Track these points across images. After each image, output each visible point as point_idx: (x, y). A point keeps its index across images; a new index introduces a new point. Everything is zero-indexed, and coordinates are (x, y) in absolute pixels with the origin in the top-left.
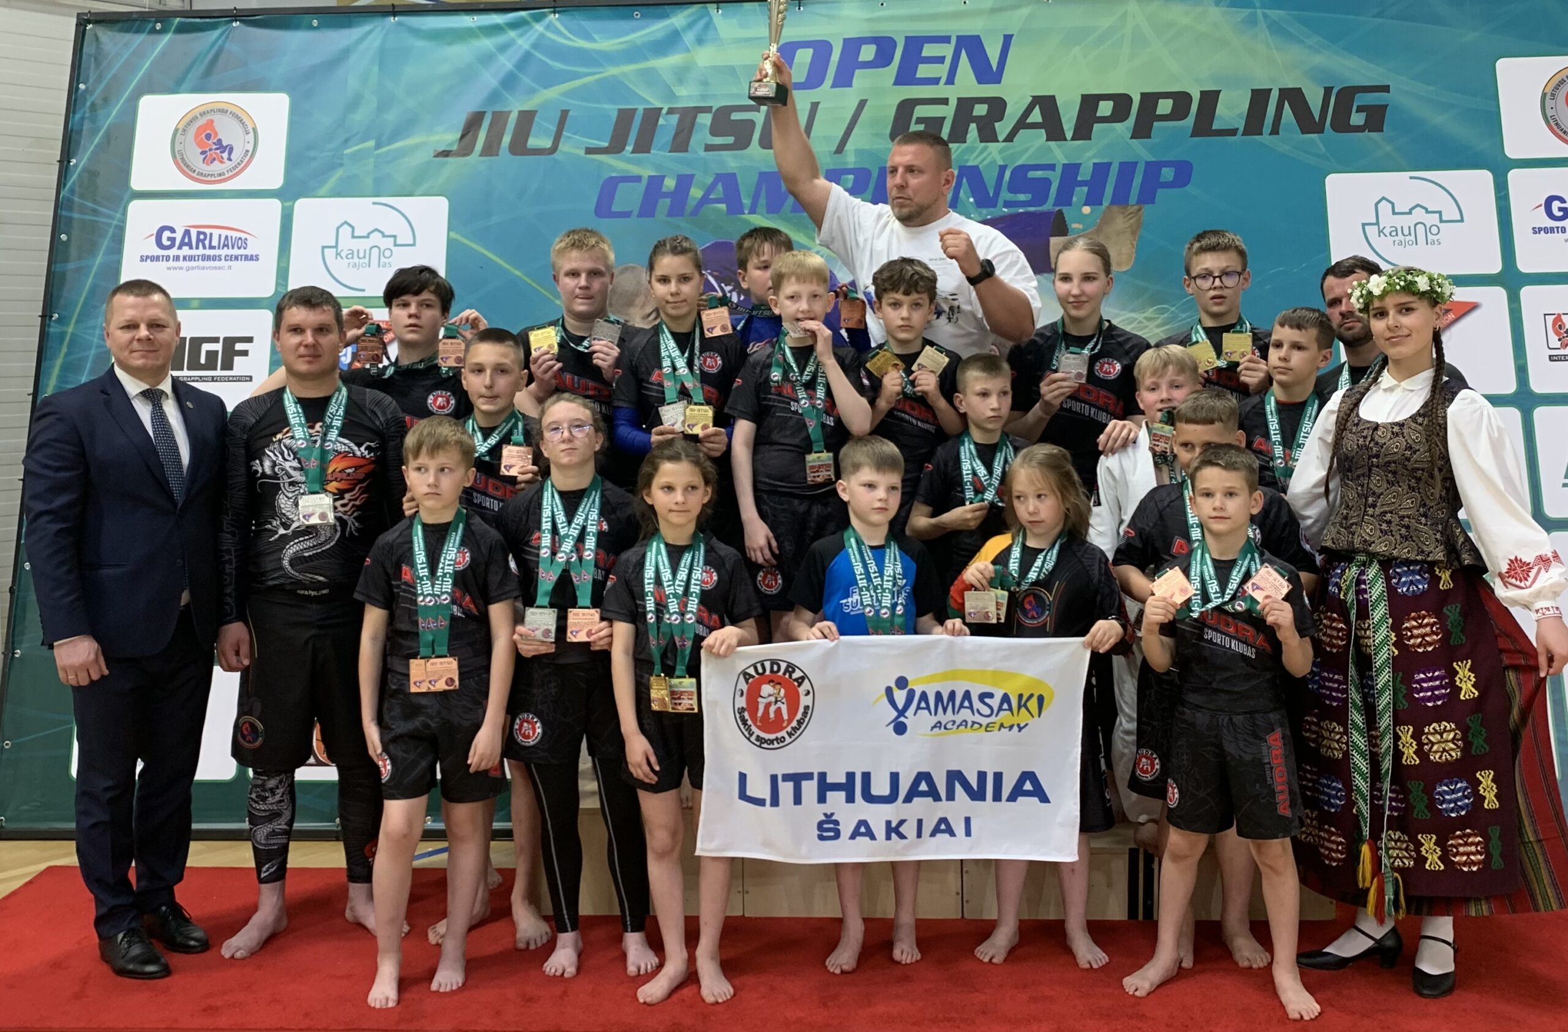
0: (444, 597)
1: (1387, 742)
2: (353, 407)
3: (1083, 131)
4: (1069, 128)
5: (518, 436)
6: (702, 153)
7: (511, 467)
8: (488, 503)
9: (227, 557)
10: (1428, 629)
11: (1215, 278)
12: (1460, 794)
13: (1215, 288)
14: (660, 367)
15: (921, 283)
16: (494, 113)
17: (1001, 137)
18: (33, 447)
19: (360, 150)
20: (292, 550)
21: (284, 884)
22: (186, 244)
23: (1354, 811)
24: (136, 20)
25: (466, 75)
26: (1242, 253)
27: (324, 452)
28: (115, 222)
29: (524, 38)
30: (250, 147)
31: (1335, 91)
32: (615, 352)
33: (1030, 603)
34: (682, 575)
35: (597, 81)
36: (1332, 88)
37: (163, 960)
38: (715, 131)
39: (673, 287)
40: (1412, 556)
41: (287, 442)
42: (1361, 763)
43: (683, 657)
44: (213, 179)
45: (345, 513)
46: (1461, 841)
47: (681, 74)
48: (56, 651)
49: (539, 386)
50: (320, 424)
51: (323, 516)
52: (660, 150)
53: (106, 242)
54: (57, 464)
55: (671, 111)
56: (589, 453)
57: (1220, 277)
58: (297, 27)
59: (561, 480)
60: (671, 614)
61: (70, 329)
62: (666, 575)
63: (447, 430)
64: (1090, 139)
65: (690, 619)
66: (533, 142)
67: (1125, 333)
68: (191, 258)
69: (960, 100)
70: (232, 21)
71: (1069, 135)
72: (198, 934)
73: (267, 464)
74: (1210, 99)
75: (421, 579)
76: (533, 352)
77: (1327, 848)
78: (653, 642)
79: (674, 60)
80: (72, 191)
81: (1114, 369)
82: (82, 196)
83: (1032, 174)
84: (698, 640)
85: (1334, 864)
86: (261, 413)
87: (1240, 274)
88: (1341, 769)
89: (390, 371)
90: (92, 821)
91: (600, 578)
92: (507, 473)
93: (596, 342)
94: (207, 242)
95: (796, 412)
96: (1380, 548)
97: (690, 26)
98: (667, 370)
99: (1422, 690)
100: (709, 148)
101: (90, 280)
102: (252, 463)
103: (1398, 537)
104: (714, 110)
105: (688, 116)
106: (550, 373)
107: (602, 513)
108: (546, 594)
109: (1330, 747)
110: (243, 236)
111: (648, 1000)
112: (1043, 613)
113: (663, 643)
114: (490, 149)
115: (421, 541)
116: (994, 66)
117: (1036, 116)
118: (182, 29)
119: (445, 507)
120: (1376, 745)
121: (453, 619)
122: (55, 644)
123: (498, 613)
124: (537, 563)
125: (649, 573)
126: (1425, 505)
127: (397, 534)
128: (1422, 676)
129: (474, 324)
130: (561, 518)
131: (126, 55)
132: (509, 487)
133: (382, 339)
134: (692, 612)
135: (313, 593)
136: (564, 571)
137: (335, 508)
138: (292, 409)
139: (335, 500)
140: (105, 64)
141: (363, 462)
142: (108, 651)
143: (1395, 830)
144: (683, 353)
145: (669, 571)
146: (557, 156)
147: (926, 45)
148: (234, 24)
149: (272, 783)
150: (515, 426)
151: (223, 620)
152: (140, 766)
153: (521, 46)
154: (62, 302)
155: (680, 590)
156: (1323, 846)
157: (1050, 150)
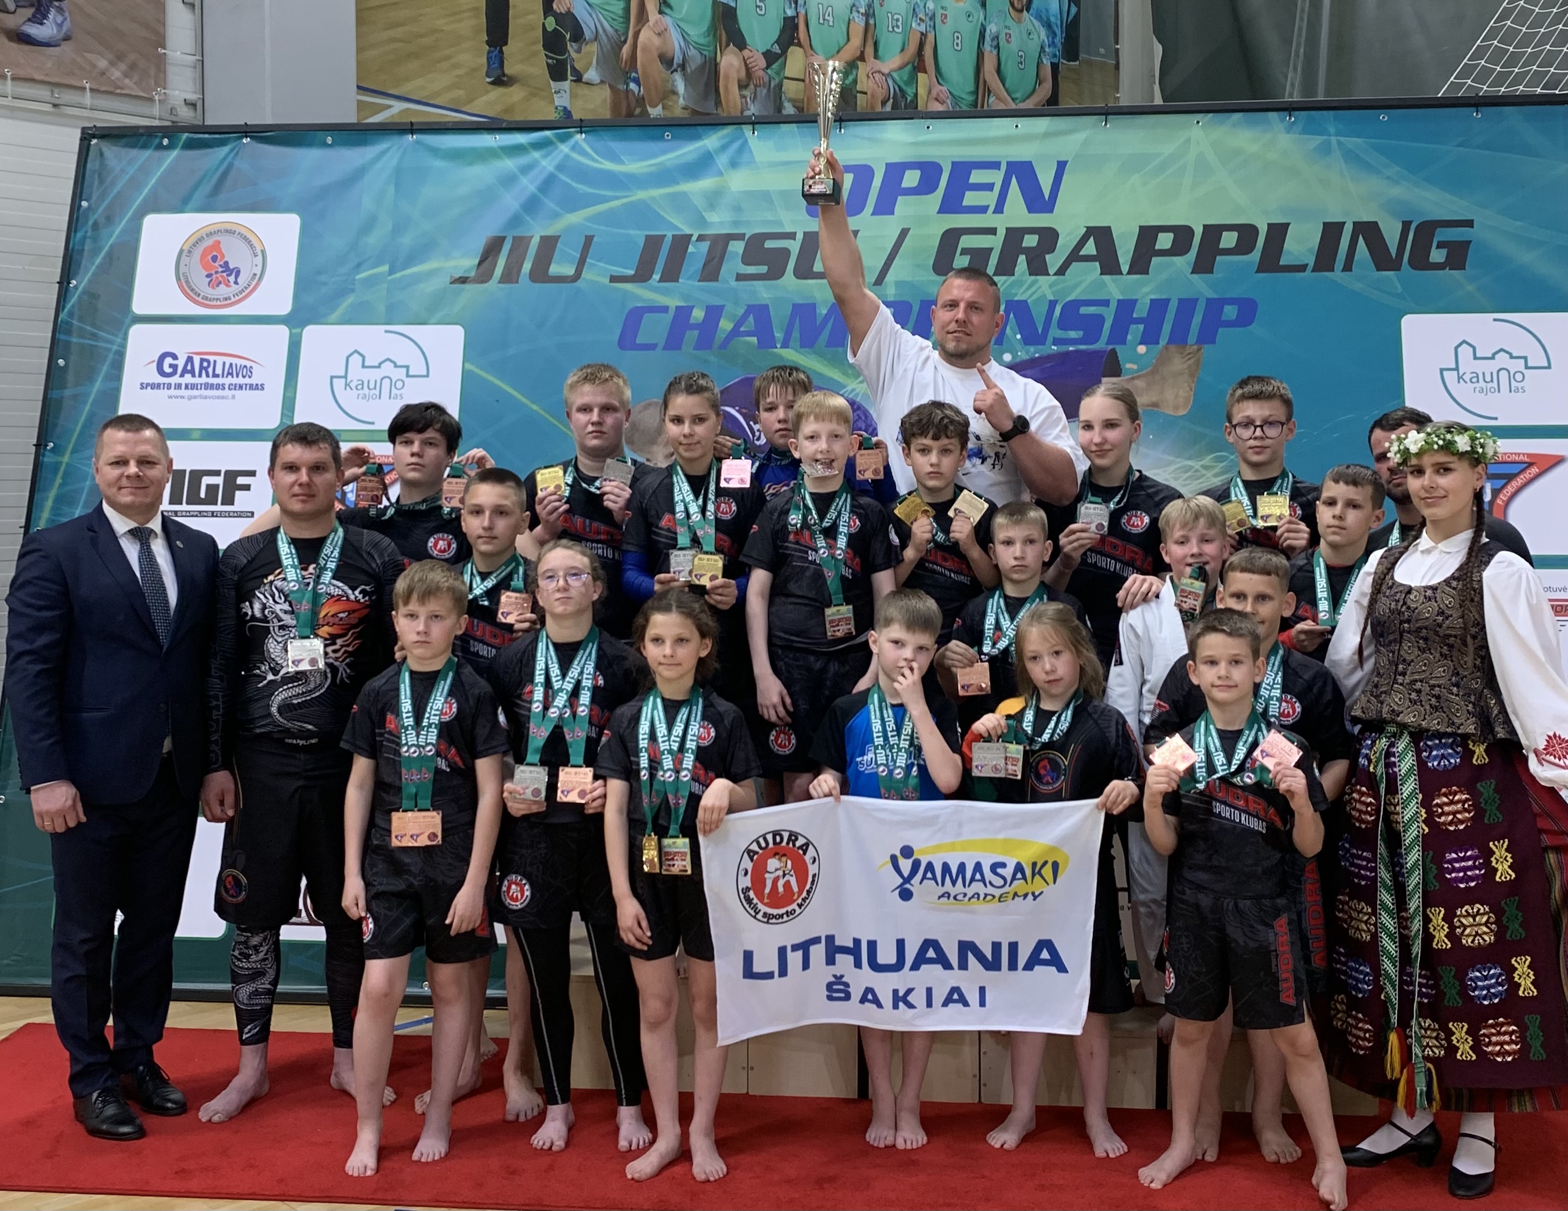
0: (428, 748)
1: (1417, 925)
2: (348, 547)
3: (1140, 265)
4: (1125, 262)
5: (518, 582)
6: (733, 283)
7: (508, 614)
8: (484, 651)
9: (215, 703)
10: (1460, 806)
11: (1256, 427)
12: (1493, 981)
13: (1256, 438)
14: (673, 512)
15: (951, 428)
16: (514, 238)
17: (1052, 271)
18: (16, 586)
19: (371, 276)
20: (280, 697)
21: (266, 1047)
22: (188, 372)
23: (1382, 997)
24: (142, 135)
25: (487, 197)
26: (1287, 403)
27: (316, 595)
28: (115, 348)
29: (549, 158)
30: (258, 271)
31: (1413, 227)
32: (627, 493)
33: (1045, 767)
34: (678, 730)
35: (625, 206)
36: (1410, 222)
37: (138, 1121)
38: (746, 260)
39: (686, 428)
40: (1442, 729)
41: (279, 583)
42: (1390, 946)
43: (677, 817)
44: (218, 303)
45: (336, 659)
46: (1493, 1031)
47: (713, 199)
48: (33, 796)
49: (545, 528)
50: (314, 566)
51: (313, 662)
52: (688, 279)
53: (105, 368)
54: (42, 603)
55: (701, 238)
56: (587, 603)
57: (1261, 426)
58: (310, 144)
59: (556, 630)
60: (665, 771)
61: (66, 459)
62: (661, 730)
63: (438, 576)
64: (1147, 273)
65: (685, 776)
66: (554, 269)
67: (1156, 484)
68: (194, 387)
69: (1009, 230)
70: (241, 138)
71: (1125, 268)
72: (176, 1096)
73: (257, 606)
74: (1278, 232)
75: (406, 729)
76: (539, 492)
77: (1354, 1036)
78: (646, 800)
79: (705, 184)
80: (71, 314)
81: (1142, 521)
82: (81, 319)
83: (1083, 310)
84: (695, 800)
85: (1361, 1053)
86: (253, 554)
87: (1283, 424)
88: (1370, 952)
89: (391, 511)
90: (70, 974)
91: (594, 735)
92: (504, 620)
93: (608, 483)
94: (210, 370)
95: (814, 562)
96: (1409, 719)
97: (724, 148)
98: (680, 515)
99: (1454, 870)
100: (740, 277)
101: (87, 408)
102: (242, 605)
103: (1428, 707)
104: (747, 237)
105: (720, 244)
106: (555, 515)
107: (598, 667)
108: (536, 751)
109: (1357, 929)
110: (248, 364)
111: (636, 1176)
112: (1058, 778)
113: (656, 801)
114: (510, 276)
115: (408, 689)
116: (1047, 194)
117: (1090, 248)
118: (190, 145)
119: (434, 656)
120: (1407, 928)
121: (438, 771)
122: (32, 788)
123: (485, 768)
124: (529, 718)
125: (644, 728)
126: (1458, 674)
127: (384, 680)
128: (1454, 855)
129: (480, 461)
130: (555, 671)
131: (131, 171)
132: (507, 635)
133: (383, 480)
134: (687, 769)
135: (301, 742)
136: (556, 727)
137: (326, 654)
138: (285, 550)
139: (326, 646)
140: (109, 180)
141: (357, 606)
142: (87, 798)
143: (1425, 1018)
144: (697, 498)
145: (664, 726)
146: (579, 284)
147: (974, 172)
148: (244, 141)
149: (255, 940)
150: (515, 570)
151: (209, 768)
152: (119, 916)
153: (545, 168)
154: (58, 430)
155: (675, 747)
156: (1350, 1033)
157: (1104, 285)
